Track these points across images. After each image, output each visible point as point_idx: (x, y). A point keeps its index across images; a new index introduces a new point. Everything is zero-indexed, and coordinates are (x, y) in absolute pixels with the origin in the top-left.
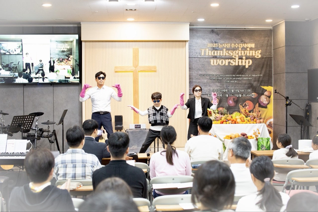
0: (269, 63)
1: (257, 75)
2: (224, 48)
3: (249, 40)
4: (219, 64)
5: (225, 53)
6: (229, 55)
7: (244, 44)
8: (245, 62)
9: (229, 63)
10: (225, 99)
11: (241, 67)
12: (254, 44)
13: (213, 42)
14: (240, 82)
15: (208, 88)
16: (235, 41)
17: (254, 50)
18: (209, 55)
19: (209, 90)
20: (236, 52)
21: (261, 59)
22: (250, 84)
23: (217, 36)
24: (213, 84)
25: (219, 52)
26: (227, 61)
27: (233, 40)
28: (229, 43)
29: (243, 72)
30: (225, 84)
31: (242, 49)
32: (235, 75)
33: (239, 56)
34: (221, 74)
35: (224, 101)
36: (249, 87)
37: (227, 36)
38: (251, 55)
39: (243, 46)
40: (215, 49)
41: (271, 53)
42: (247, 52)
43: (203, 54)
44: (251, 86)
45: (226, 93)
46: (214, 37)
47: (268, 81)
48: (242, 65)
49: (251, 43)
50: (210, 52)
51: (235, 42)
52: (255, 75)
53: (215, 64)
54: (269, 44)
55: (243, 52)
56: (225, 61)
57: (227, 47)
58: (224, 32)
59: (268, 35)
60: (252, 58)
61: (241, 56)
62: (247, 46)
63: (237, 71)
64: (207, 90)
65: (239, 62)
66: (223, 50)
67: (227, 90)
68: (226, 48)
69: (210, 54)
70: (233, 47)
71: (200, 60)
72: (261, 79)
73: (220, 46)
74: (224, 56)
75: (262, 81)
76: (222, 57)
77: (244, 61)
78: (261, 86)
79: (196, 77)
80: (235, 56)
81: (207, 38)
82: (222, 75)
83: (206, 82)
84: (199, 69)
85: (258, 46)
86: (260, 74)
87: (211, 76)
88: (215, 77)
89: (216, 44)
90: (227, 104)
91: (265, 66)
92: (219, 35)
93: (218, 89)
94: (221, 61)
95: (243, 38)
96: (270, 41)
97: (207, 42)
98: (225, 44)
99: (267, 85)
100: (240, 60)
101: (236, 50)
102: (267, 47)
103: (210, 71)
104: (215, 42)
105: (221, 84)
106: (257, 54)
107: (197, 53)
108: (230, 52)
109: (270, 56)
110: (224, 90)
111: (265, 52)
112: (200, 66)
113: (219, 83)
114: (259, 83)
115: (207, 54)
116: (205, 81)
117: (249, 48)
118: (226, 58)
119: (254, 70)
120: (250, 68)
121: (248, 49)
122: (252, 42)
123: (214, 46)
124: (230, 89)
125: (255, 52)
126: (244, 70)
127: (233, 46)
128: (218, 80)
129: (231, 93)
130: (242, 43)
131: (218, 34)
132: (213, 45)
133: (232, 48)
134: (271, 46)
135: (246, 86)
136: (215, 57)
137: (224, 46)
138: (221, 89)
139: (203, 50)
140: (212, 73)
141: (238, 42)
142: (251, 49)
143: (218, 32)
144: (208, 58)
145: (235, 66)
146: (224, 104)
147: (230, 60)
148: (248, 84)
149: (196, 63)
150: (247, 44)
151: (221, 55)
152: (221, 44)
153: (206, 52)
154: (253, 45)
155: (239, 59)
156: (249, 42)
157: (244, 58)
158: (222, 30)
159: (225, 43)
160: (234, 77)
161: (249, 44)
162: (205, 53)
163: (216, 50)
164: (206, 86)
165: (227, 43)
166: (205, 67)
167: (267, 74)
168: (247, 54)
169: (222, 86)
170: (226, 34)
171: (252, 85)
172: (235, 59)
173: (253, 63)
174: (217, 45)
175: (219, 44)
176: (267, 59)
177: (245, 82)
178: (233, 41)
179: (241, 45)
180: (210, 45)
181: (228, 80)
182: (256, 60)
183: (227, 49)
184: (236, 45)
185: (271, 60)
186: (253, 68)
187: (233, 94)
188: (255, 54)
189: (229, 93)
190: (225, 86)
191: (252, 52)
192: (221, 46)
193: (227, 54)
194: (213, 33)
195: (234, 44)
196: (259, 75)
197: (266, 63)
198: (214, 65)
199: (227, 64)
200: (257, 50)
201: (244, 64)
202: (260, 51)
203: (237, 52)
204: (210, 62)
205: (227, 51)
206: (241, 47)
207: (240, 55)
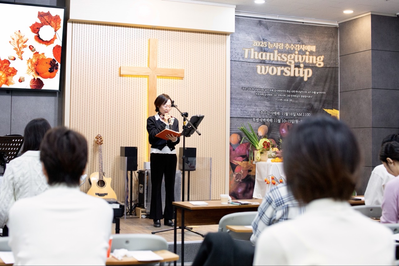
0: (334, 76)
1: (319, 92)
2: (275, 50)
3: (308, 40)
4: (268, 72)
5: (276, 57)
6: (282, 60)
7: (301, 46)
8: (304, 72)
9: (282, 72)
10: (277, 126)
11: (298, 79)
12: (315, 46)
13: (260, 38)
14: (297, 102)
15: (253, 108)
16: (291, 40)
17: (315, 55)
18: (254, 58)
19: (254, 111)
20: (291, 57)
21: (324, 68)
22: (310, 104)
23: (266, 30)
24: (260, 103)
25: (268, 54)
26: (280, 69)
27: (288, 38)
28: (281, 43)
29: (300, 88)
30: (276, 104)
31: (299, 52)
32: (289, 91)
33: (295, 63)
34: (271, 88)
35: (275, 129)
36: (308, 110)
37: (280, 32)
38: (311, 62)
39: (301, 48)
40: (263, 49)
41: (336, 61)
42: (305, 57)
43: (246, 56)
44: (311, 108)
45: (278, 116)
46: (263, 31)
47: (333, 101)
48: (299, 76)
49: (311, 45)
50: (256, 53)
51: (290, 42)
52: (316, 92)
53: (263, 72)
54: (334, 48)
55: (300, 56)
56: (277, 69)
57: (280, 48)
58: (275, 25)
59: (333, 35)
60: (312, 67)
61: (297, 63)
62: (305, 49)
63: (293, 85)
64: (252, 111)
65: (295, 71)
66: (274, 53)
67: (278, 113)
68: (278, 49)
69: (256, 58)
70: (287, 49)
71: (243, 65)
72: (324, 98)
73: (270, 46)
74: (275, 61)
75: (325, 101)
76: (273, 63)
77: (301, 70)
78: (324, 109)
79: (237, 91)
80: (290, 63)
81: (252, 32)
82: (273, 90)
83: (251, 99)
84: (240, 79)
85: (321, 50)
86: (323, 91)
87: (257, 90)
88: (262, 92)
89: (265, 42)
90: (278, 133)
91: (329, 80)
92: (269, 30)
93: (266, 111)
94: (271, 68)
95: (301, 37)
96: (335, 43)
97: (252, 38)
98: (277, 44)
99: (332, 108)
100: (297, 69)
101: (292, 53)
102: (332, 52)
103: (257, 83)
104: (263, 40)
105: (270, 104)
106: (319, 61)
107: (238, 54)
108: (283, 56)
109: (334, 66)
110: (275, 113)
111: (329, 59)
112: (243, 74)
113: (268, 101)
114: (322, 104)
115: (252, 57)
116: (250, 97)
117: (309, 52)
118: (278, 64)
119: (315, 85)
120: (310, 80)
121: (307, 53)
122: (313, 43)
123: (262, 46)
124: (283, 111)
125: (317, 58)
126: (302, 83)
127: (288, 47)
128: (267, 96)
129: (285, 118)
130: (300, 43)
131: (267, 28)
132: (261, 44)
133: (286, 51)
134: (336, 50)
135: (304, 108)
136: (263, 62)
137: (275, 46)
138: (271, 110)
139: (247, 50)
140: (259, 86)
141: (294, 42)
142: (311, 53)
143: (267, 26)
144: (253, 63)
145: (290, 76)
146: (275, 134)
147: (283, 68)
148: (307, 104)
149: (237, 69)
150: (306, 46)
151: (272, 59)
152: (271, 43)
153: (251, 53)
154: (313, 48)
155: (295, 67)
156: (309, 43)
157: (302, 65)
158: (273, 22)
159: (277, 41)
160: (288, 94)
161: (308, 46)
162: (249, 54)
163: (265, 51)
164: (250, 105)
165: (280, 41)
166: (249, 77)
167: (332, 92)
168: (305, 59)
169: (272, 106)
170: (277, 29)
171: (313, 106)
172: (290, 66)
173: (313, 75)
174: (267, 44)
175: (269, 43)
176: (331, 69)
177: (302, 101)
178: (288, 40)
179: (297, 47)
180: (257, 42)
181: (281, 97)
182: (317, 71)
183: (280, 51)
184: (291, 46)
185: (336, 72)
186: (313, 81)
187: (288, 118)
188: (316, 60)
189: (282, 117)
190: (276, 106)
191: (313, 58)
192: (272, 46)
193: (279, 59)
194: (260, 25)
195: (289, 44)
196: (321, 93)
197: (330, 75)
198: (262, 74)
199: (279, 74)
200: (318, 56)
201: (301, 75)
202: (322, 58)
203: (293, 56)
204: (257, 68)
205: (280, 54)
206: (298, 50)
207: (296, 61)
